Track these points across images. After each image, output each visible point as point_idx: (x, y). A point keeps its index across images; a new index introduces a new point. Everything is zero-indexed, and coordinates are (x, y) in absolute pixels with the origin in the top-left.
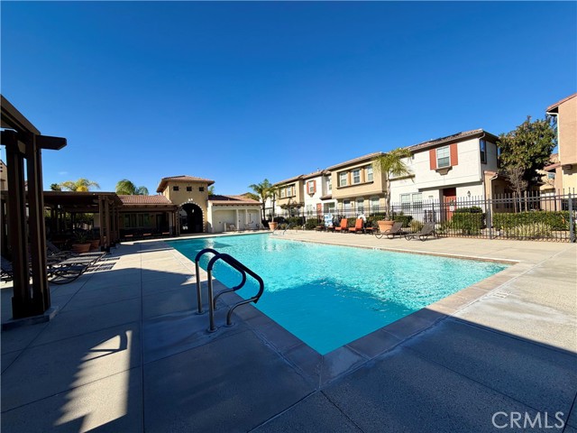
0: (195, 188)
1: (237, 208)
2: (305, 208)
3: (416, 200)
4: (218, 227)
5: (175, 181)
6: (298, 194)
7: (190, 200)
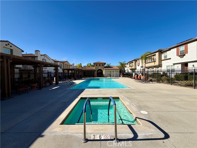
0: (101, 65)
1: (112, 70)
2: (137, 70)
3: (172, 68)
4: (106, 75)
5: (96, 63)
6: (134, 65)
7: (100, 68)
